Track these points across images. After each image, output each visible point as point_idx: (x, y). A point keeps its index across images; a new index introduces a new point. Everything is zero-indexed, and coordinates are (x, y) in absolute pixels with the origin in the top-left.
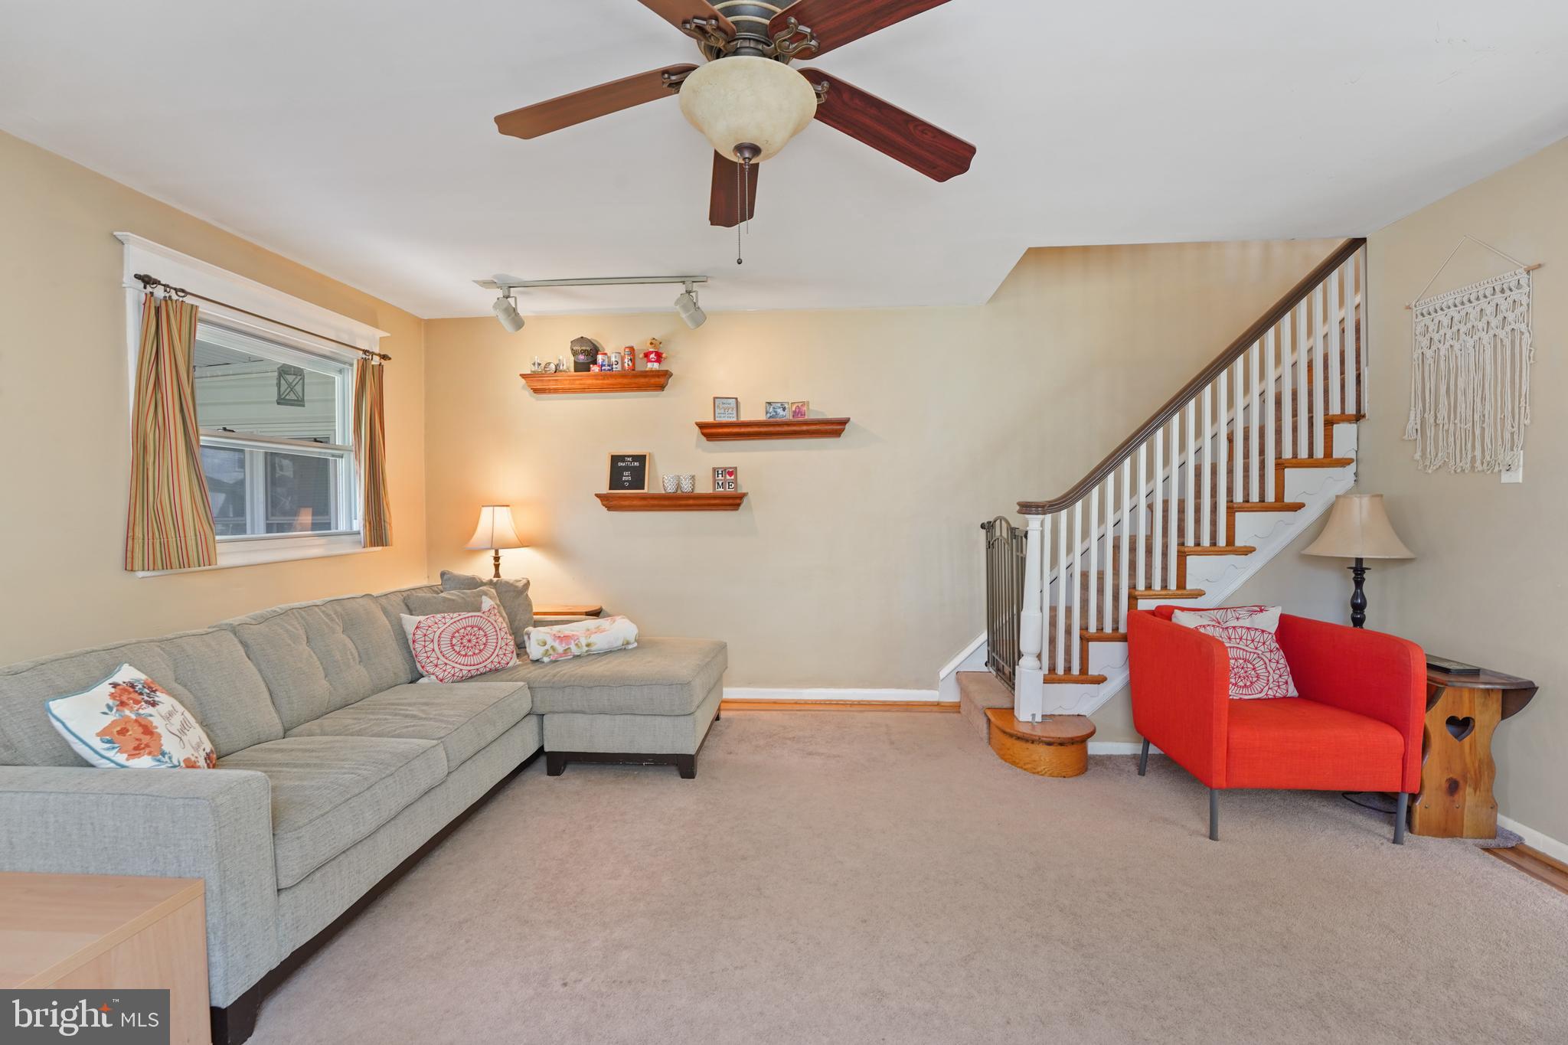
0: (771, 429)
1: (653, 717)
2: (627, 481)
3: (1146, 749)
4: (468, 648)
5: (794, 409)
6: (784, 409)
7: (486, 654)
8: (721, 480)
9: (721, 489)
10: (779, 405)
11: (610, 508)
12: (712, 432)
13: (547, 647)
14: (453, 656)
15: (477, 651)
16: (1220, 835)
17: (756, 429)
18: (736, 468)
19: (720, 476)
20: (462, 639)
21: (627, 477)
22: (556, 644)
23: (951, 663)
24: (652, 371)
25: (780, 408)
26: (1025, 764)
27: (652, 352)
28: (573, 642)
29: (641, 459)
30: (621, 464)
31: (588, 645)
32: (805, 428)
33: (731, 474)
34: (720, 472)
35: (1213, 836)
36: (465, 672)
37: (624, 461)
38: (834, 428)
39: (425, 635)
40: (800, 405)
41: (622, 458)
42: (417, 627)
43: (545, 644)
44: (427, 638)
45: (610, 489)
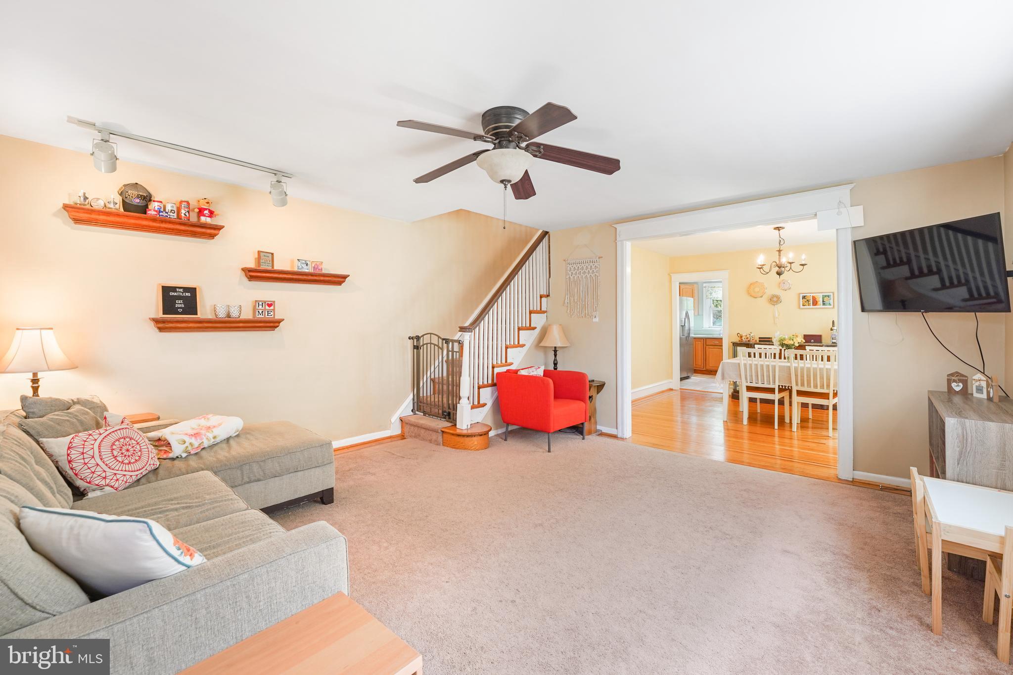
0: (300, 277)
1: (309, 470)
2: (180, 308)
3: (507, 428)
4: (129, 456)
5: (313, 266)
6: (307, 265)
7: (144, 459)
8: (261, 309)
9: (261, 316)
10: (304, 262)
11: (161, 329)
12: (254, 275)
13: (187, 444)
14: (118, 466)
15: (137, 458)
16: (551, 451)
17: (290, 276)
18: (274, 302)
19: (260, 306)
20: (121, 450)
21: (179, 304)
22: (193, 440)
23: (397, 413)
24: (206, 224)
25: (304, 264)
26: (471, 448)
27: (206, 209)
28: (204, 437)
29: (193, 291)
30: (172, 294)
31: (215, 437)
32: (322, 278)
33: (270, 305)
34: (260, 303)
35: (549, 451)
36: (134, 477)
37: (176, 291)
38: (338, 280)
39: (83, 453)
40: (318, 263)
41: (174, 289)
42: (69, 448)
43: (185, 442)
44: (85, 456)
45: (163, 314)
